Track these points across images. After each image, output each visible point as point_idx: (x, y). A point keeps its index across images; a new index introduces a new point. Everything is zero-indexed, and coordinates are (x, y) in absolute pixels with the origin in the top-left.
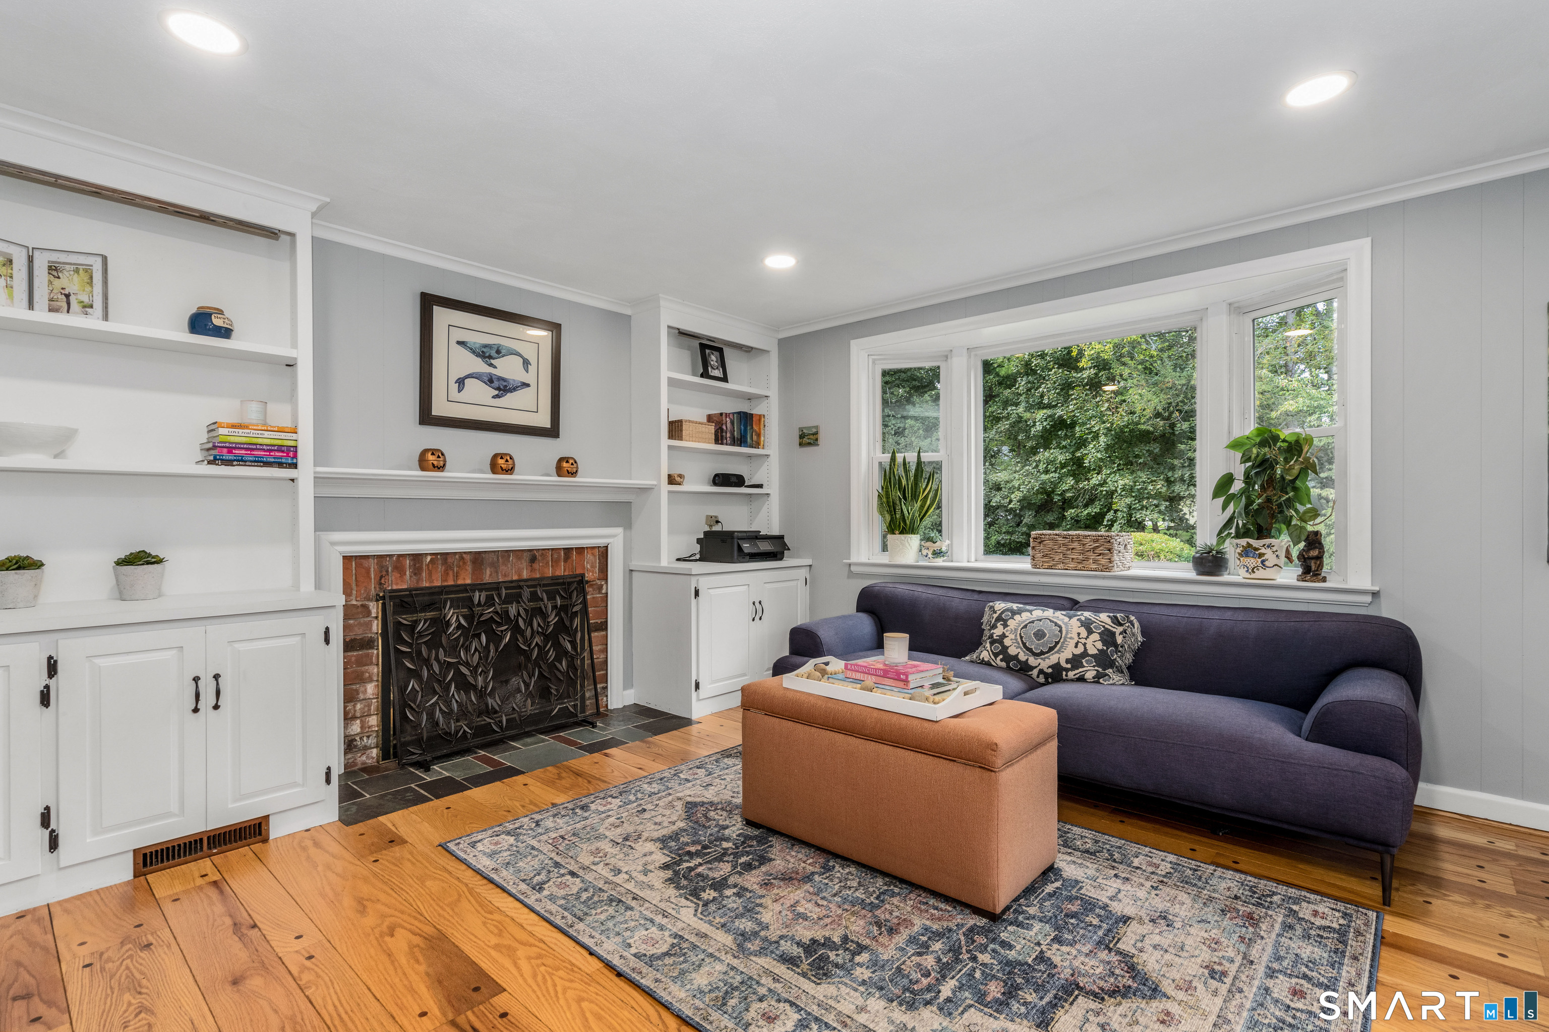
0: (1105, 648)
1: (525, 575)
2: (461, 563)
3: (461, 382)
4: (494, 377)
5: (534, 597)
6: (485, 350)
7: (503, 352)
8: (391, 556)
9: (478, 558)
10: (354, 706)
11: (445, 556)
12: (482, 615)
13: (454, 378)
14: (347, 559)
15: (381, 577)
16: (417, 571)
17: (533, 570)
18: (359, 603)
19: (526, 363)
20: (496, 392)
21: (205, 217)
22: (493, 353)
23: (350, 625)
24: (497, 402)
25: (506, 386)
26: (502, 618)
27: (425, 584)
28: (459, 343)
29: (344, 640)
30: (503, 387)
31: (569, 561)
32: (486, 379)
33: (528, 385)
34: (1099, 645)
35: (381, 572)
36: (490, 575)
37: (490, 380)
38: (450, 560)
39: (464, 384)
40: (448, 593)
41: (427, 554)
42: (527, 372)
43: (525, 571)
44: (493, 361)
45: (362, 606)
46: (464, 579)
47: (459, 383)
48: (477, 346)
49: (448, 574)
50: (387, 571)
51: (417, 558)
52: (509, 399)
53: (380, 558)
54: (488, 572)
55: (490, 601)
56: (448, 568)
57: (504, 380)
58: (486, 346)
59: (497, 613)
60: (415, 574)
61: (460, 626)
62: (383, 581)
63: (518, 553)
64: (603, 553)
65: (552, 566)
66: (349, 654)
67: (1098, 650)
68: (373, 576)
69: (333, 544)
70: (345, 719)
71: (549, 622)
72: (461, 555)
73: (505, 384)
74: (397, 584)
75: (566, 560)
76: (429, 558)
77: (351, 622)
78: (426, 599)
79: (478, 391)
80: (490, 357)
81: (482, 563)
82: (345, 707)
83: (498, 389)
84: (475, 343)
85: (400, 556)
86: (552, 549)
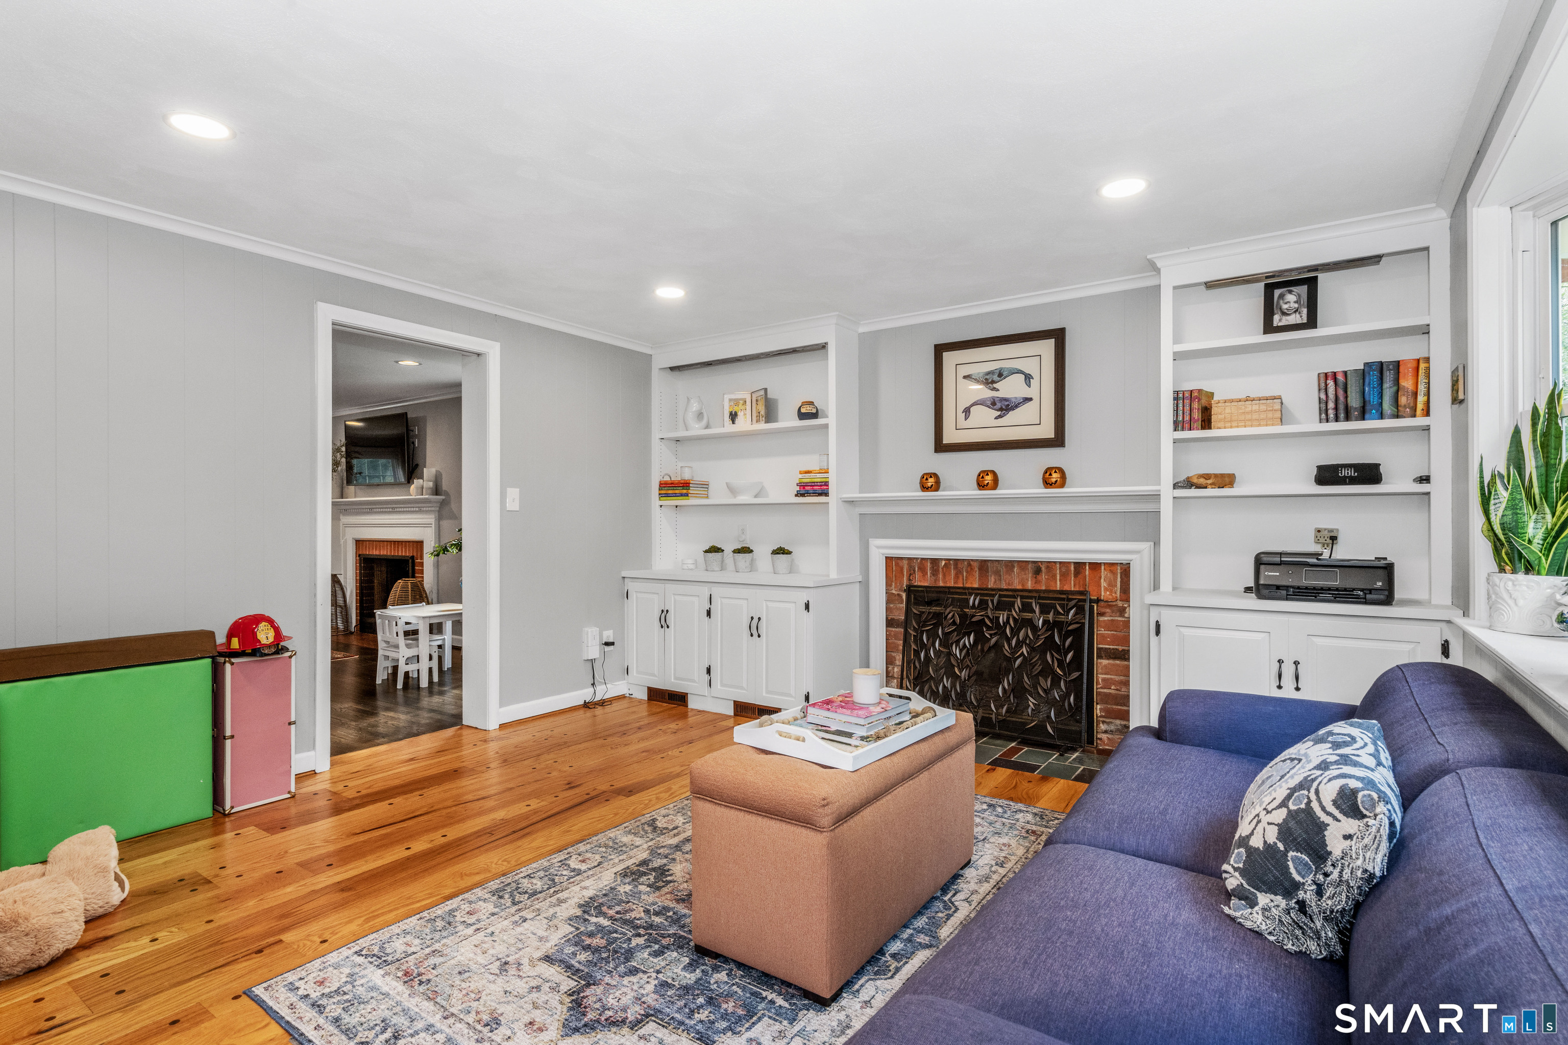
0: (1281, 846)
1: (1030, 585)
2: (969, 569)
3: (967, 411)
4: (996, 399)
5: (1027, 608)
6: (987, 377)
7: (1005, 374)
8: (917, 559)
9: (984, 565)
10: (893, 668)
11: (957, 561)
12: (974, 616)
13: (961, 408)
14: (889, 560)
15: (910, 575)
16: (935, 572)
17: (1037, 582)
18: (896, 593)
19: (1028, 378)
20: (999, 413)
21: (794, 351)
22: (996, 378)
23: (891, 608)
24: (1001, 422)
25: (1008, 405)
26: (992, 623)
27: (941, 584)
28: (965, 377)
29: (887, 618)
30: (1005, 407)
31: (1080, 576)
32: (989, 403)
33: (1031, 399)
34: (1272, 836)
35: (910, 570)
36: (995, 582)
37: (993, 403)
38: (960, 566)
39: (970, 412)
40: (950, 593)
41: (942, 559)
42: (1029, 386)
43: (1030, 582)
44: (995, 385)
45: (898, 594)
46: (971, 583)
47: (966, 412)
48: (981, 375)
49: (958, 577)
50: (914, 571)
51: (935, 561)
52: (1012, 417)
53: (910, 559)
54: (993, 580)
55: (983, 605)
56: (958, 573)
57: (1006, 400)
58: (988, 373)
59: (988, 617)
60: (933, 575)
61: (954, 623)
62: (911, 578)
63: (1023, 564)
64: (1125, 570)
65: (1060, 580)
66: (891, 629)
67: (1265, 842)
68: (905, 573)
69: (878, 547)
70: (887, 676)
71: (1039, 636)
72: (969, 562)
73: (1007, 403)
74: (921, 581)
75: (1076, 575)
76: (943, 563)
77: (892, 606)
78: (934, 595)
79: (984, 415)
80: (993, 382)
81: (987, 571)
82: (887, 668)
83: (1001, 409)
84: (979, 373)
85: (922, 559)
86: (1060, 563)
